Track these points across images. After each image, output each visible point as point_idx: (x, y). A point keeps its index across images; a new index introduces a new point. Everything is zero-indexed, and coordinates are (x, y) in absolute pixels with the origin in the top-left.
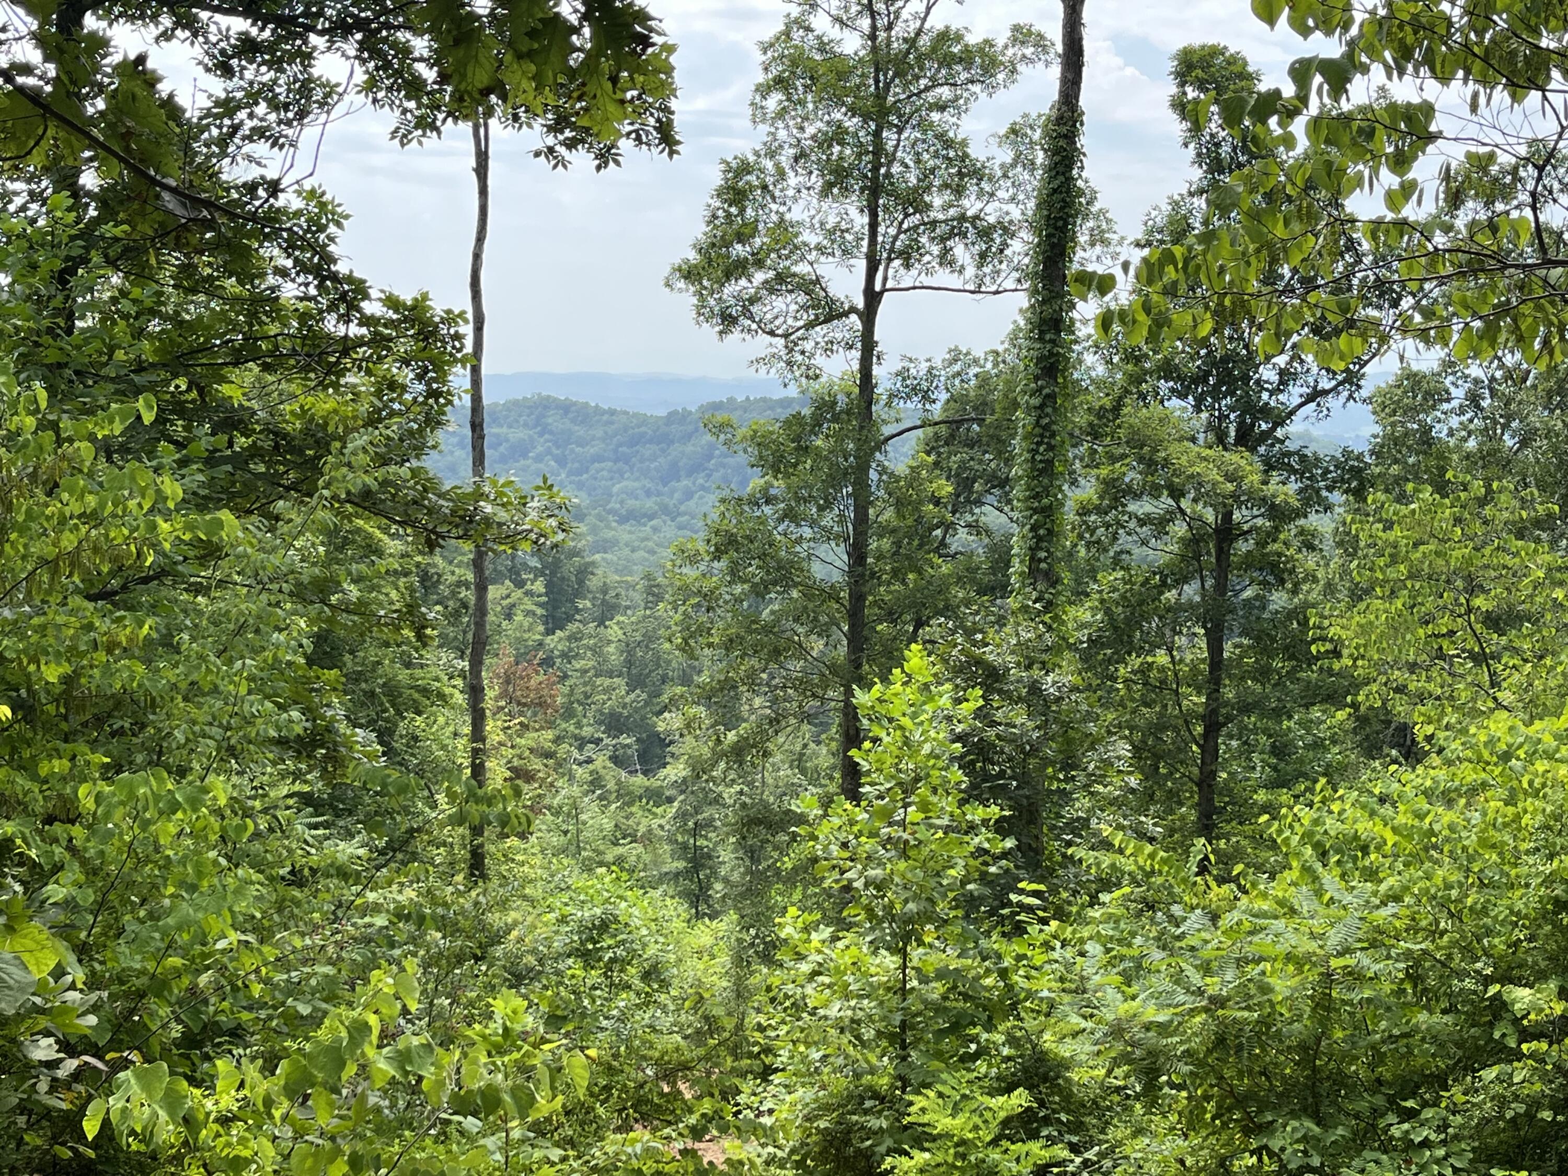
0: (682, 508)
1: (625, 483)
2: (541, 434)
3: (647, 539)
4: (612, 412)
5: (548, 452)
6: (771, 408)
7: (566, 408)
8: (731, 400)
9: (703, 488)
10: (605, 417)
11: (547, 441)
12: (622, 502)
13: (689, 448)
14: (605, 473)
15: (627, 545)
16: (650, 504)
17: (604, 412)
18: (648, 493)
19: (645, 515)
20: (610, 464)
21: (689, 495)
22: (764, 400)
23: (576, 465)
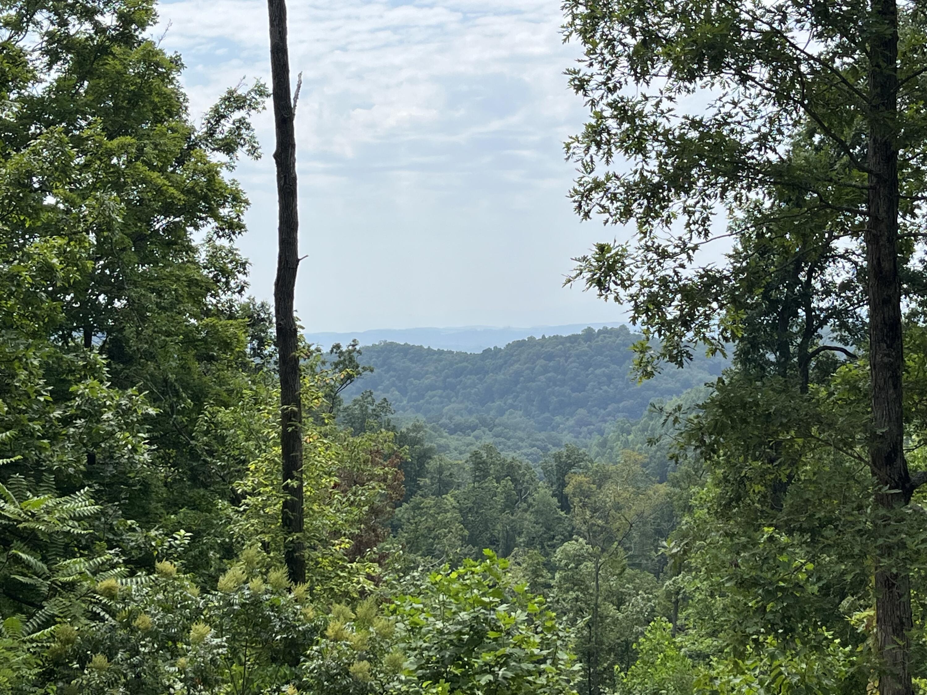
0: (497, 421)
1: (452, 406)
2: (387, 371)
3: (472, 444)
4: (440, 352)
5: (393, 384)
6: (562, 343)
7: (406, 350)
8: (531, 339)
9: (512, 406)
10: (435, 357)
11: (392, 376)
12: (451, 418)
13: (500, 377)
14: (437, 399)
15: (456, 449)
16: (473, 419)
17: (435, 353)
18: (470, 412)
19: (469, 427)
20: (440, 392)
21: (501, 412)
22: (556, 337)
23: (414, 394)
